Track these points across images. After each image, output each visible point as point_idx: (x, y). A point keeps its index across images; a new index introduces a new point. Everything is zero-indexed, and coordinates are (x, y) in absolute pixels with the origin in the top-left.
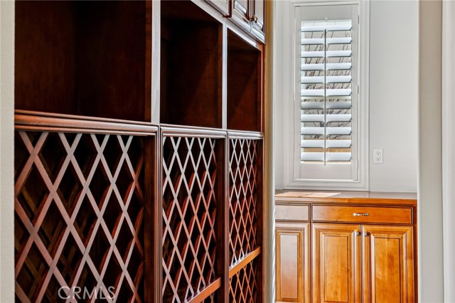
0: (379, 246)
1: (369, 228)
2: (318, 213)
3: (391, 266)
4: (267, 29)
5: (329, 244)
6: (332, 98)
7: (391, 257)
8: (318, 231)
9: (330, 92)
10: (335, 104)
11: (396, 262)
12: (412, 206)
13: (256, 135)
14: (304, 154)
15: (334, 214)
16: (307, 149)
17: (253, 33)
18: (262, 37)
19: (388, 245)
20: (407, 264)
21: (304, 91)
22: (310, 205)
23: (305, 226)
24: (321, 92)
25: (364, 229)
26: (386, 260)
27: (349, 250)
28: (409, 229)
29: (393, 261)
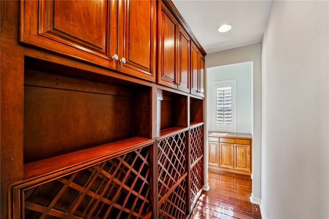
0: (240, 150)
1: (236, 145)
2: (221, 140)
3: (243, 156)
4: (205, 93)
5: (225, 149)
6: (226, 108)
7: (243, 154)
8: (221, 145)
9: (225, 106)
10: (227, 109)
11: (245, 155)
12: (250, 140)
13: (201, 124)
14: (218, 122)
15: (226, 140)
16: (219, 121)
17: (200, 96)
18: (203, 96)
19: (243, 150)
20: (248, 156)
21: (218, 106)
22: (219, 138)
23: (218, 143)
24: (223, 106)
25: (235, 145)
26: (242, 154)
27: (230, 151)
28: (249, 146)
29: (244, 155)
